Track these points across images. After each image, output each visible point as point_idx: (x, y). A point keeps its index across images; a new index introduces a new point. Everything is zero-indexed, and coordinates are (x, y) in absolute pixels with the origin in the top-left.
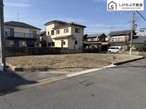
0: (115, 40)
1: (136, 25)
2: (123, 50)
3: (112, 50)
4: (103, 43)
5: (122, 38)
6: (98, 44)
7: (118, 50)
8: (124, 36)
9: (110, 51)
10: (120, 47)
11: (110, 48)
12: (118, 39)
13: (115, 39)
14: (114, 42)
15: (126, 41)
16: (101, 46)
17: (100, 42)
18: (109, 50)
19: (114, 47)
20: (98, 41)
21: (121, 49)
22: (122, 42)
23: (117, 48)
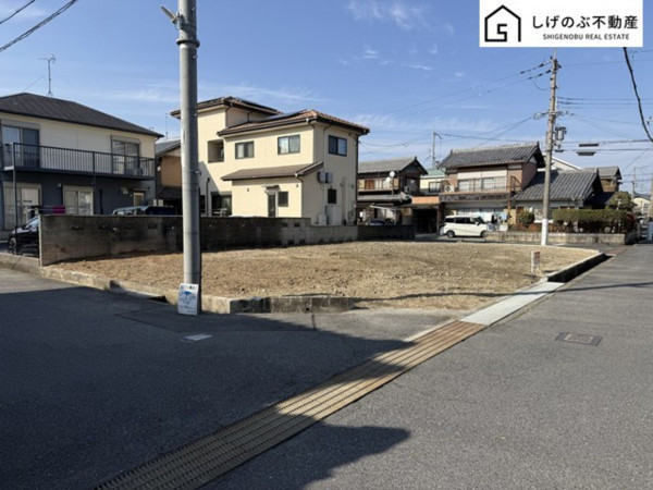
0: (465, 188)
1: (563, 129)
2: (503, 228)
3: (459, 229)
4: (416, 201)
5: (498, 181)
6: (396, 203)
7: (483, 227)
8: (503, 173)
9: (451, 232)
10: (487, 216)
11: (451, 221)
12: (478, 184)
13: (468, 182)
14: (462, 197)
15: (513, 193)
16: (410, 212)
17: (403, 196)
18: (449, 226)
19: (462, 215)
20: (396, 192)
21: (494, 221)
22: (499, 196)
23: (480, 221)
